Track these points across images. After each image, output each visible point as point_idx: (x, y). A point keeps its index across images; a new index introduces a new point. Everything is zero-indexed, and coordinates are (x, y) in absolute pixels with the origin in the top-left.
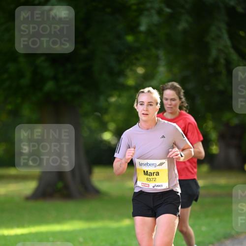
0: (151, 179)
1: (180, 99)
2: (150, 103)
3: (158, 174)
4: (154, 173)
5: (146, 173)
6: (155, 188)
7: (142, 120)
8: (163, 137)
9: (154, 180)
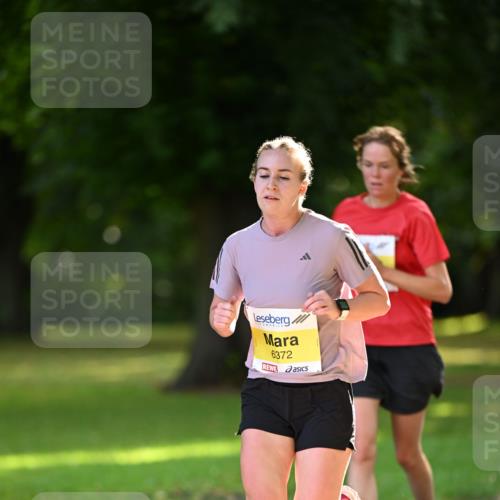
0: (281, 355)
2: (284, 174)
3: (295, 341)
4: (285, 340)
8: (307, 257)
9: (286, 355)
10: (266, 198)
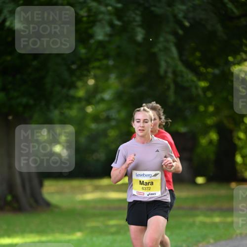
1: (160, 118)
2: (146, 121)
3: (152, 183)
4: (149, 183)
5: (141, 183)
6: (150, 196)
7: (138, 135)
8: (158, 151)
9: (148, 189)
10: (140, 130)
